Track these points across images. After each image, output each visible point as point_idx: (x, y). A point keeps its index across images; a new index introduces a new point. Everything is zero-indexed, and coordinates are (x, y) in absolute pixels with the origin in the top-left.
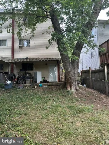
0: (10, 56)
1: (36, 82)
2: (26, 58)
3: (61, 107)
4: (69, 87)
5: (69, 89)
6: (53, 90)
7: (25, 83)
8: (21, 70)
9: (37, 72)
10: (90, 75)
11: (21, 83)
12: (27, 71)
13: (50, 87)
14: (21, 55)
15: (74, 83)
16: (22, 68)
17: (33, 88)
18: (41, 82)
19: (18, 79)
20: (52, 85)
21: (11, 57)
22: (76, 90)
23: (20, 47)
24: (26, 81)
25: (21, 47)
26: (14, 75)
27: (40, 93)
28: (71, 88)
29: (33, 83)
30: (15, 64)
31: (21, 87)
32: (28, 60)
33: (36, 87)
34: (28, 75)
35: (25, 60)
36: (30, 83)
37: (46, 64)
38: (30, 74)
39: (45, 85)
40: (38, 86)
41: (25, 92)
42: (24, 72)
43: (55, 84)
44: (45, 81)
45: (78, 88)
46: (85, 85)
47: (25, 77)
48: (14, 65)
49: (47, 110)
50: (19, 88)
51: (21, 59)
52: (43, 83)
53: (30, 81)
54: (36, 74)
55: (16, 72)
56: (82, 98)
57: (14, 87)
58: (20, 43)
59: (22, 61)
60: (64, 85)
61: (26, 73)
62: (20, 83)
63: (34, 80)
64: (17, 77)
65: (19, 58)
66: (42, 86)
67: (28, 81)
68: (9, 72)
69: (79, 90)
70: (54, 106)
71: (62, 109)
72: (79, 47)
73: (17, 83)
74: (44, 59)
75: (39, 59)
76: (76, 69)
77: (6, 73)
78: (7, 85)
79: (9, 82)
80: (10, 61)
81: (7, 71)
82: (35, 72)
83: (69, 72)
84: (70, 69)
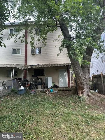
1: (47, 87)
2: (38, 65)
3: (73, 114)
5: (81, 95)
6: (64, 96)
7: (37, 88)
8: (33, 76)
9: (48, 77)
12: (39, 77)
13: (61, 92)
14: (33, 62)
15: (85, 89)
16: (34, 74)
17: (45, 94)
18: (52, 88)
20: (63, 91)
21: (24, 64)
22: (88, 96)
23: (32, 54)
24: (38, 87)
25: (33, 55)
26: (27, 81)
27: (51, 99)
28: (82, 94)
29: (44, 88)
30: (28, 70)
31: (33, 92)
32: (40, 66)
33: (47, 92)
34: (39, 80)
35: (37, 67)
36: (41, 89)
37: (56, 70)
38: (41, 79)
39: (56, 90)
40: (49, 91)
41: (37, 98)
42: (36, 77)
43: (66, 89)
44: (56, 86)
45: (90, 94)
46: (96, 91)
47: (37, 82)
48: (27, 71)
49: (58, 117)
50: (32, 93)
51: (33, 66)
52: (54, 88)
53: (42, 87)
54: (47, 79)
55: (29, 78)
56: (95, 105)
57: (27, 92)
58: (32, 51)
59: (34, 67)
60: (75, 91)
61: (38, 79)
62: (32, 88)
63: (45, 85)
64: (29, 83)
65: (31, 65)
66: (53, 91)
68: (23, 78)
69: (91, 96)
70: (66, 113)
71: (75, 117)
72: (89, 52)
73: (30, 88)
74: (55, 65)
75: (49, 65)
76: (87, 74)
77: (20, 79)
78: (21, 90)
79: (22, 88)
80: (23, 68)
81: (21, 77)
82: (46, 77)
83: (80, 77)
84: (80, 74)
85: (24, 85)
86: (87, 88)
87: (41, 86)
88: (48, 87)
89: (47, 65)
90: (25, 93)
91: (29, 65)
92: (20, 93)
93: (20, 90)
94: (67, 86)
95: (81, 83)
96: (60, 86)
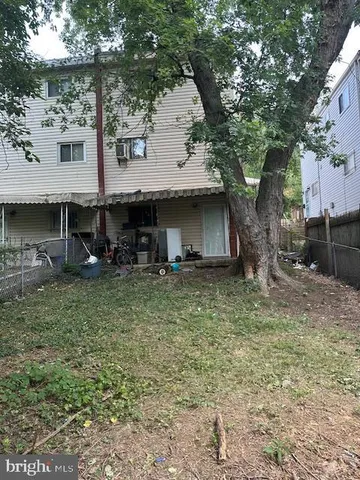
0: (96, 190)
1: (166, 260)
2: (136, 193)
3: (212, 318)
4: (251, 270)
5: (250, 276)
6: (205, 280)
7: (136, 261)
8: (125, 227)
9: (168, 230)
10: (328, 232)
11: (125, 261)
12: (143, 229)
13: (200, 271)
14: (126, 183)
15: (264, 259)
16: (127, 221)
17: (154, 275)
18: (178, 259)
19: (116, 250)
20: (209, 266)
23: (119, 160)
24: (139, 256)
25: (122, 161)
26: (108, 242)
27: (170, 286)
28: (255, 272)
29: (157, 261)
30: (110, 211)
31: (123, 272)
32: (141, 198)
33: (162, 272)
34: (144, 240)
35: (133, 199)
36: (149, 262)
37: (195, 207)
38: (149, 235)
39: (189, 266)
40: (166, 268)
42: (134, 230)
43: (218, 262)
44: (192, 256)
45: (279, 273)
46: (313, 266)
47: (137, 244)
48: (107, 213)
51: (123, 195)
52: (184, 260)
53: (149, 257)
54: (164, 236)
55: (112, 233)
57: (106, 272)
58: (120, 151)
59: (124, 200)
60: (238, 265)
61: (139, 235)
62: (121, 263)
63: (161, 254)
64: (113, 247)
65: (117, 192)
66: (178, 269)
67: (143, 256)
68: (94, 231)
69: (283, 280)
70: (195, 317)
71: (215, 323)
73: (114, 262)
74: (185, 191)
76: (273, 217)
77: (87, 236)
78: (89, 267)
79: (93, 259)
80: (94, 204)
81: (89, 231)
82: (163, 230)
83: (248, 227)
84: (248, 218)
85: (99, 253)
86: (271, 258)
87: (146, 256)
89: (161, 193)
90: (102, 273)
91: (111, 193)
92: (87, 273)
93: (86, 266)
94: (228, 253)
95: (250, 243)
96: (205, 254)
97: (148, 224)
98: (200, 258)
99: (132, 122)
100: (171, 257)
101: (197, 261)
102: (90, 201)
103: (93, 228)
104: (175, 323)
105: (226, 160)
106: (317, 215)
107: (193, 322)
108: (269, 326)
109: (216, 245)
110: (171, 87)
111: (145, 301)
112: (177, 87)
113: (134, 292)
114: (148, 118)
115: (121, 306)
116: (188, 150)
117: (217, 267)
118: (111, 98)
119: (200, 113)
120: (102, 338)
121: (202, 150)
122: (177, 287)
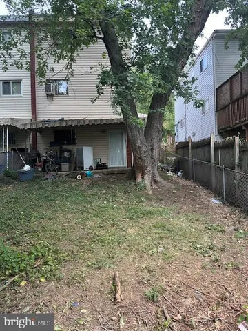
1: (81, 169)
2: (59, 120)
4: (140, 176)
5: (140, 180)
6: (110, 183)
7: (60, 169)
8: (52, 144)
9: (84, 148)
10: (190, 152)
11: (51, 169)
12: (65, 147)
13: (105, 177)
14: (52, 113)
15: (149, 168)
16: (53, 140)
17: (73, 180)
18: (91, 168)
19: (45, 161)
20: (112, 173)
21: (31, 117)
22: (155, 181)
23: (48, 96)
24: (62, 166)
25: (50, 96)
26: (39, 155)
28: (143, 178)
29: (75, 169)
30: (41, 132)
31: (50, 177)
32: (64, 124)
33: (79, 177)
34: (66, 154)
35: (58, 124)
36: (70, 170)
37: (104, 132)
38: (70, 151)
39: (98, 173)
40: (82, 175)
41: (57, 186)
42: (58, 147)
44: (100, 166)
45: (158, 178)
46: (179, 174)
47: (61, 158)
48: (38, 134)
50: (47, 179)
52: (97, 169)
53: (70, 167)
54: (81, 153)
55: (42, 149)
57: (37, 177)
58: (48, 88)
59: (51, 125)
60: (131, 173)
61: (62, 151)
62: (49, 170)
63: (78, 165)
64: (42, 159)
65: (47, 119)
66: (91, 175)
67: (65, 166)
68: (28, 147)
69: (161, 183)
73: (43, 170)
74: (96, 120)
75: (84, 121)
76: (155, 140)
77: (23, 150)
78: (24, 173)
79: (27, 168)
80: (28, 127)
81: (24, 147)
82: (79, 148)
83: (139, 147)
84: (139, 141)
85: (32, 163)
86: (153, 168)
87: (68, 166)
88: (83, 167)
89: (79, 120)
90: (34, 178)
91: (41, 119)
92: (23, 178)
93: (23, 172)
94: (126, 165)
95: (140, 158)
96: (110, 166)
97: (69, 143)
98: (107, 167)
99: (57, 68)
100: (86, 167)
101: (104, 170)
102: (25, 125)
103: (28, 144)
104: (88, 212)
105: (125, 99)
106: (184, 141)
107: (100, 212)
108: (151, 213)
109: (117, 159)
110: (87, 44)
111: (67, 197)
112: (91, 45)
113: (59, 191)
114: (69, 65)
115: (48, 201)
116: (98, 90)
117: (118, 174)
118: (42, 49)
119: (107, 64)
120: (34, 223)
121: (108, 91)
122: (90, 188)
